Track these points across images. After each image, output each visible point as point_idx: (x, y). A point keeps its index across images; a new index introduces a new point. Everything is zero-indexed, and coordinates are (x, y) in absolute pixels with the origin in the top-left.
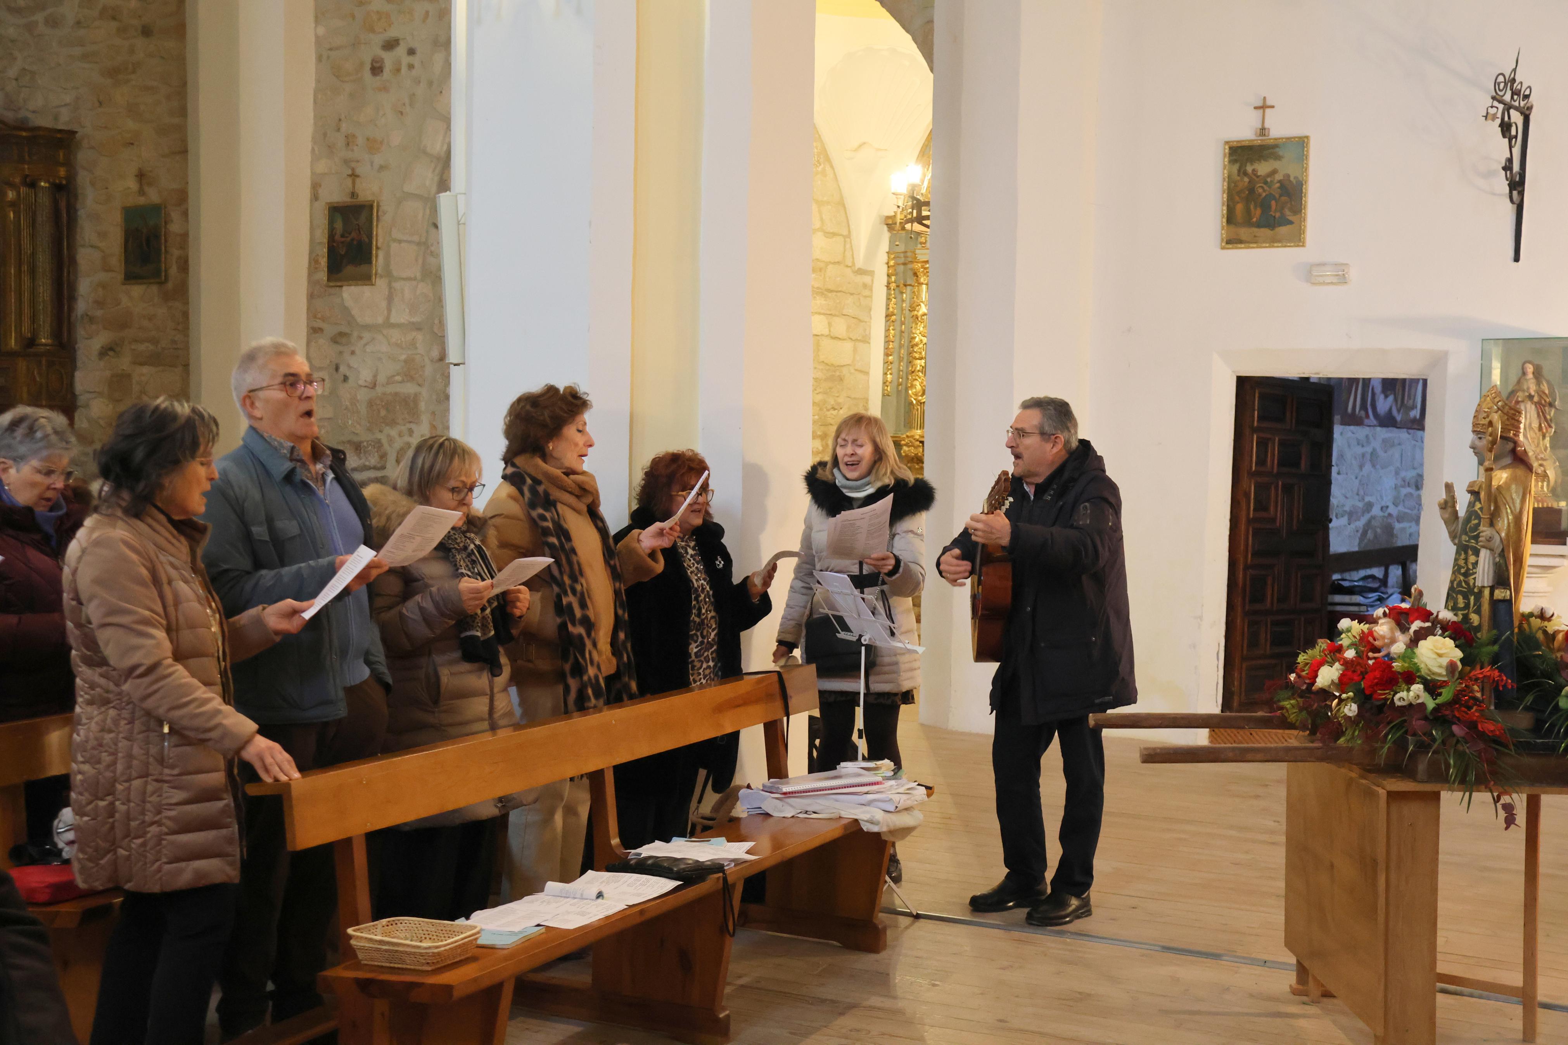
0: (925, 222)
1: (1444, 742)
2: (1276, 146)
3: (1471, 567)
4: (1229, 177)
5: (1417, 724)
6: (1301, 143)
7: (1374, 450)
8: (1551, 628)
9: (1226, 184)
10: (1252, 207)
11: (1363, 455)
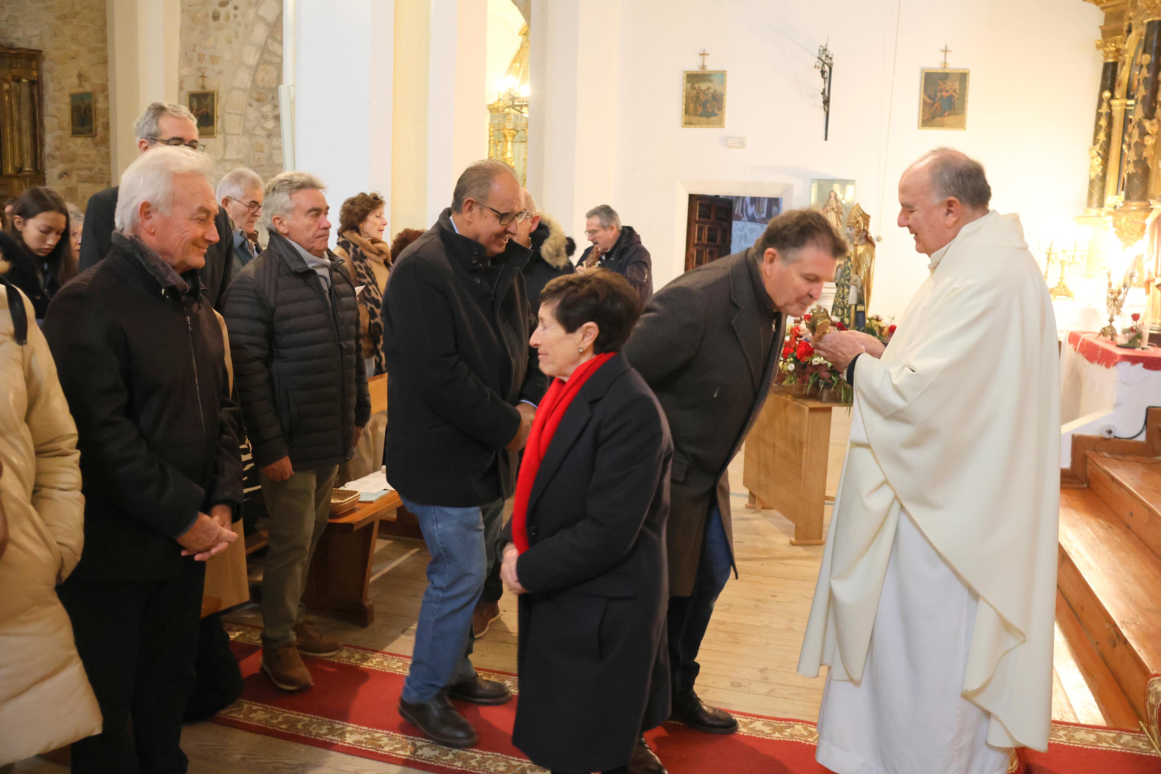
0: (516, 108)
1: (838, 384)
2: (710, 75)
3: (845, 294)
4: (687, 89)
5: (825, 374)
6: (723, 74)
7: (746, 233)
8: (882, 324)
9: (684, 93)
10: (698, 106)
11: (741, 236)
